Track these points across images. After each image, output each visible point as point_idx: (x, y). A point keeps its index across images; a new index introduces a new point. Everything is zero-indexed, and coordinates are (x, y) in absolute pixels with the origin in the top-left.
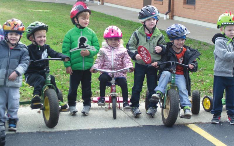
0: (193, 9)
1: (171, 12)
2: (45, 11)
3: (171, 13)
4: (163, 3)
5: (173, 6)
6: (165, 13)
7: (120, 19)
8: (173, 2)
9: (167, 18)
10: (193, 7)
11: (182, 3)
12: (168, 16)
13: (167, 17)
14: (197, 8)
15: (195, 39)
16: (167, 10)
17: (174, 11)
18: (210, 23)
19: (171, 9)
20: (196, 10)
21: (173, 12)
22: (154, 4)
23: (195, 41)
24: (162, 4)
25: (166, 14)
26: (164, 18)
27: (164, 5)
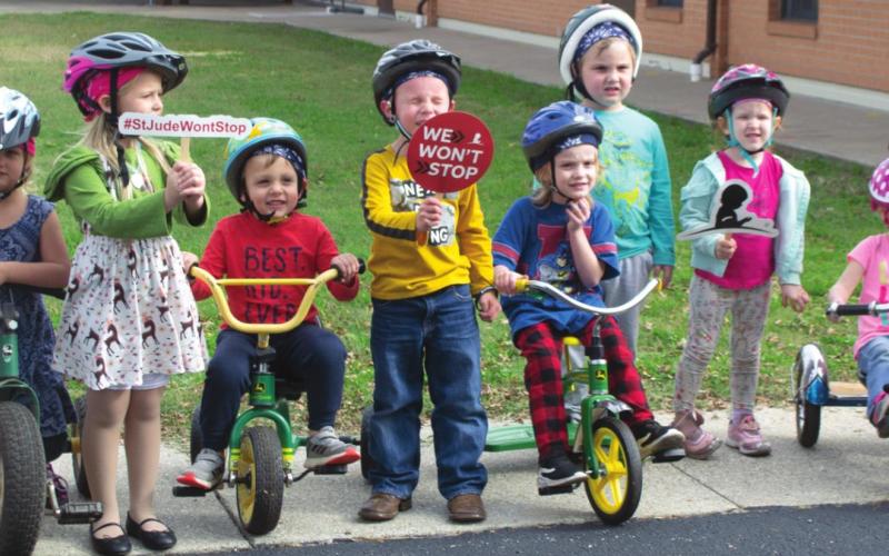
0: (808, 38)
1: (718, 50)
2: (220, 53)
3: (717, 55)
4: (686, 18)
5: (725, 27)
6: (695, 56)
7: (518, 82)
8: (726, 14)
9: (700, 75)
10: (808, 30)
11: (764, 17)
12: (706, 67)
13: (702, 71)
14: (824, 32)
15: (838, 155)
16: (702, 45)
17: (732, 49)
18: (878, 90)
19: (718, 40)
20: (821, 40)
21: (725, 53)
22: (648, 19)
23: (839, 165)
24: (678, 19)
25: (699, 61)
26: (687, 76)
27: (686, 24)
